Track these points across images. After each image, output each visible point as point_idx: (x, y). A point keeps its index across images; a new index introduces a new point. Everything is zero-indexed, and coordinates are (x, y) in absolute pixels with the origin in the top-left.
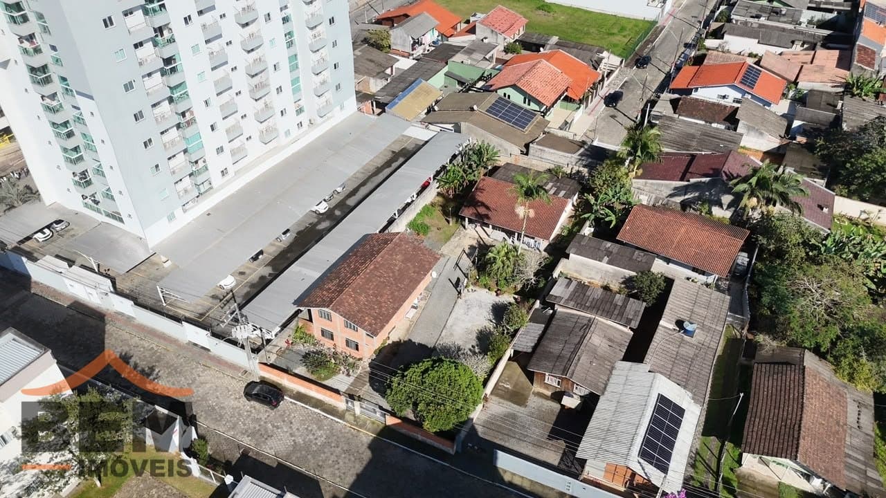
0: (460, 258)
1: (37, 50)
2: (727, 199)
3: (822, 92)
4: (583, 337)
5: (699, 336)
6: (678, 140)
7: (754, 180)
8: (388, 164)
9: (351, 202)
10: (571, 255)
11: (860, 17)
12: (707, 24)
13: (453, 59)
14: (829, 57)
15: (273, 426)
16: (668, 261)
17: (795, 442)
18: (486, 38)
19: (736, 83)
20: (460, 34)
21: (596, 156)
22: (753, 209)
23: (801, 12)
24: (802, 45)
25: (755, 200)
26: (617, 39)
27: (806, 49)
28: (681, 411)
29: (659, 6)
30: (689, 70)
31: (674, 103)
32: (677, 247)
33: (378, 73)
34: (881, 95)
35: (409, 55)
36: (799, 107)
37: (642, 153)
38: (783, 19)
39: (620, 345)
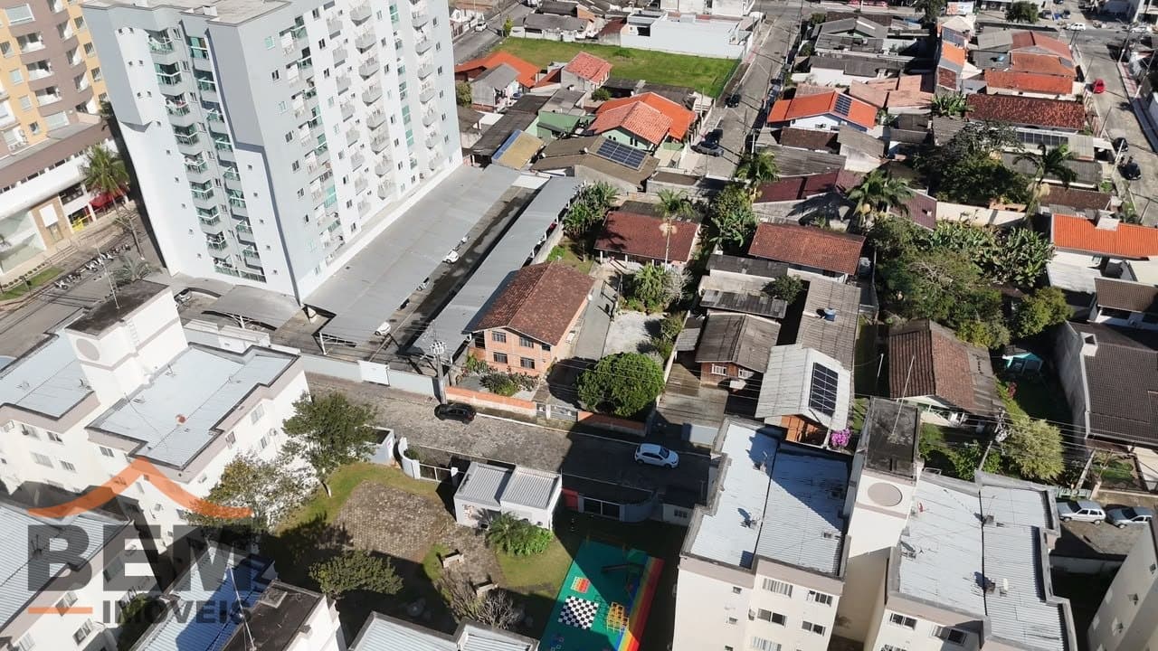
0: (603, 288)
1: (185, 110)
2: (843, 210)
3: (911, 115)
4: (739, 331)
5: (839, 320)
6: (787, 166)
7: (866, 186)
8: (504, 213)
9: (480, 249)
10: (712, 271)
11: (939, 41)
12: (791, 59)
13: (544, 109)
14: (912, 82)
15: (473, 436)
16: (799, 267)
17: (932, 383)
18: (572, 86)
19: (831, 112)
20: (541, 84)
21: (713, 187)
22: (867, 215)
23: (882, 41)
24: (886, 74)
25: (868, 206)
26: (703, 80)
27: (890, 77)
28: (835, 375)
29: (742, 43)
30: (781, 104)
31: (776, 135)
32: (806, 254)
33: (468, 129)
34: (967, 113)
35: (494, 109)
36: (893, 129)
37: (761, 174)
38: (865, 49)
39: (772, 334)
